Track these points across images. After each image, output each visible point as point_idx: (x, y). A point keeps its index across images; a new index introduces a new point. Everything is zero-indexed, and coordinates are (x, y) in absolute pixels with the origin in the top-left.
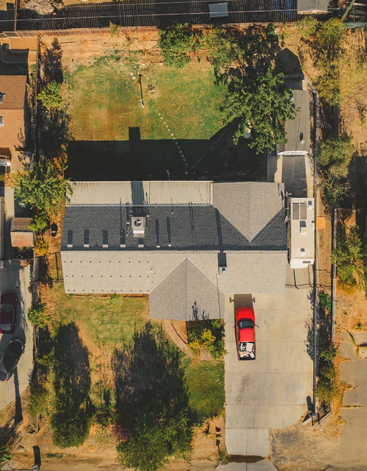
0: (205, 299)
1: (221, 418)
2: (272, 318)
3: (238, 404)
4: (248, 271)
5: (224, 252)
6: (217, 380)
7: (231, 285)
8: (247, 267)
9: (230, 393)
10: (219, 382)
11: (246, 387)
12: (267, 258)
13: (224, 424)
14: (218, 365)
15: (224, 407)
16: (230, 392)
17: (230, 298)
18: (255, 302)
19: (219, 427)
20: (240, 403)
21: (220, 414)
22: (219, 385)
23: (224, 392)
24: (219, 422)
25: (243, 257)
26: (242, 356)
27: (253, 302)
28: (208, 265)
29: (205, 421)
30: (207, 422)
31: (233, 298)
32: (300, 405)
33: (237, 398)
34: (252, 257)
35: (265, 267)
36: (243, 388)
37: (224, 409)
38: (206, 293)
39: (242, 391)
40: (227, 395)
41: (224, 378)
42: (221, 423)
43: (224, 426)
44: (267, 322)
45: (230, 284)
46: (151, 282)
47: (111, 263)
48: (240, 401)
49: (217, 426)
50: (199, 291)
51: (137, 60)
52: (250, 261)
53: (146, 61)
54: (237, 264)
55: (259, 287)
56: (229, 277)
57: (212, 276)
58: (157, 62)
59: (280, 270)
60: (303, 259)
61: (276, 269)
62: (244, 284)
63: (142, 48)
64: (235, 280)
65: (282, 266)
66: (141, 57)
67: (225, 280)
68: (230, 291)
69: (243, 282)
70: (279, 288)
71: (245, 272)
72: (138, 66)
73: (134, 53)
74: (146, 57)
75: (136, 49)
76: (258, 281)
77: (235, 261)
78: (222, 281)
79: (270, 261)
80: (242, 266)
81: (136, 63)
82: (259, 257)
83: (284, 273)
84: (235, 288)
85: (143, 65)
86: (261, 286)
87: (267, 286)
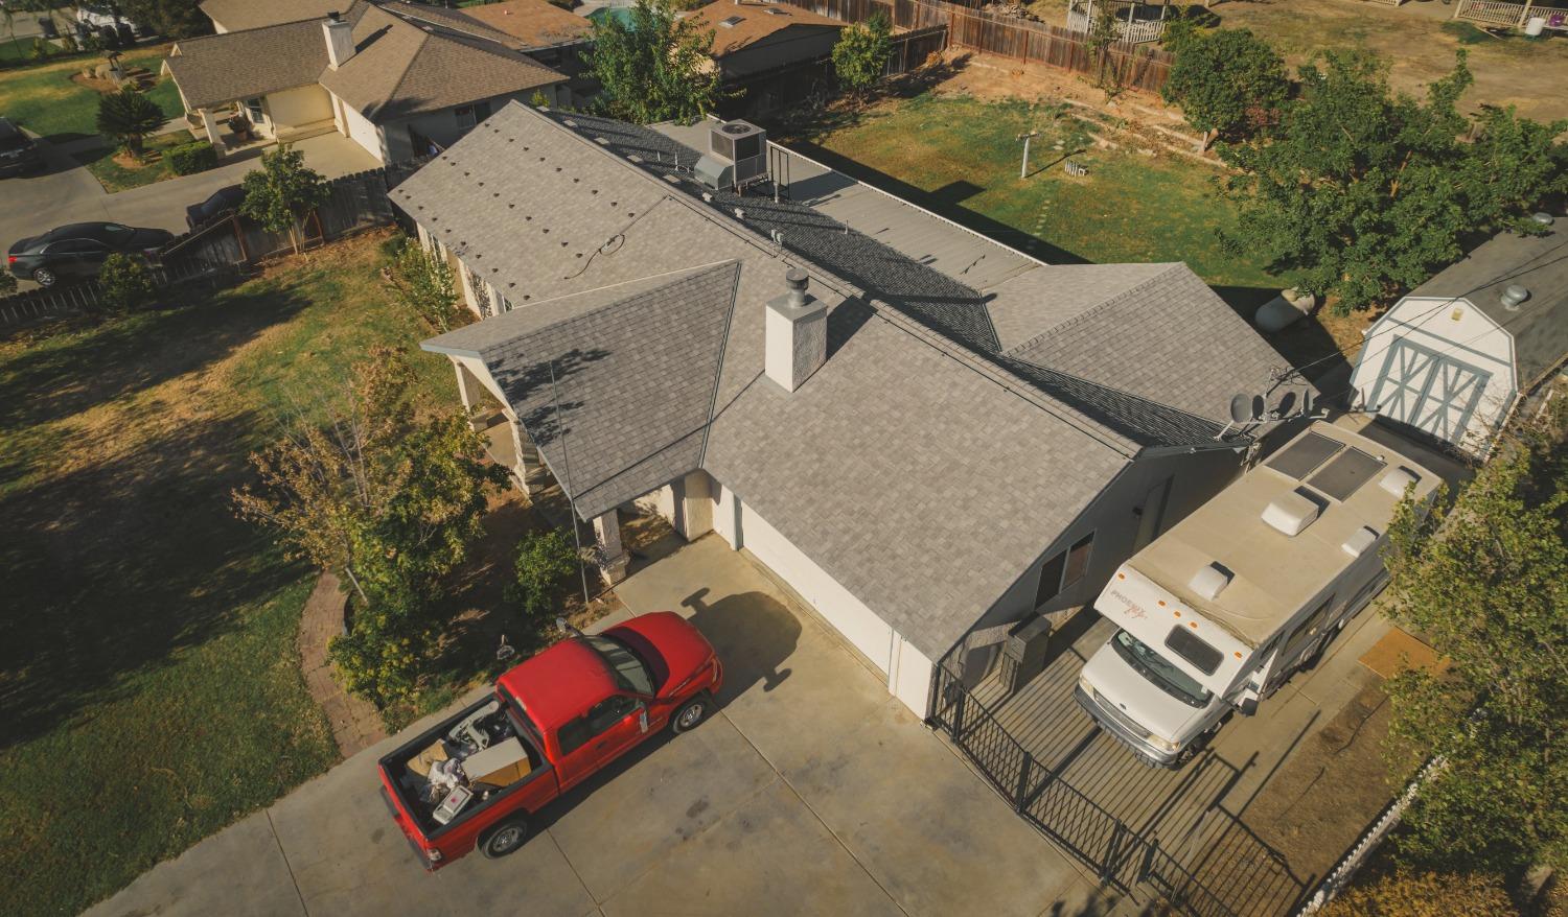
0: (623, 391)
2: (747, 825)
4: (882, 432)
5: (874, 302)
6: (197, 801)
7: (763, 444)
8: (896, 414)
10: (188, 814)
12: (1016, 421)
17: (705, 591)
18: (767, 688)
22: (171, 824)
26: (416, 765)
27: (763, 681)
31: (708, 600)
38: (652, 384)
44: (704, 816)
45: (766, 437)
46: (564, 276)
47: (557, 174)
50: (640, 351)
51: (1097, 131)
52: (932, 395)
53: (1116, 139)
54: (873, 374)
55: (856, 537)
56: (788, 410)
57: (741, 367)
58: (1144, 147)
59: (1026, 519)
60: (1183, 609)
61: (1013, 501)
62: (815, 475)
63: (1130, 118)
64: (798, 433)
65: (1051, 506)
66: (1112, 128)
67: (763, 408)
68: (730, 466)
69: (816, 466)
70: (939, 612)
71: (867, 429)
72: (1088, 141)
73: (1105, 118)
74: (1122, 132)
75: (1115, 113)
76: (880, 503)
77: (876, 362)
78: (750, 407)
79: (1018, 448)
80: (881, 397)
81: (1091, 135)
82: (984, 403)
83: (1033, 545)
84: (760, 471)
85: (1103, 143)
86: (868, 537)
87: (894, 557)
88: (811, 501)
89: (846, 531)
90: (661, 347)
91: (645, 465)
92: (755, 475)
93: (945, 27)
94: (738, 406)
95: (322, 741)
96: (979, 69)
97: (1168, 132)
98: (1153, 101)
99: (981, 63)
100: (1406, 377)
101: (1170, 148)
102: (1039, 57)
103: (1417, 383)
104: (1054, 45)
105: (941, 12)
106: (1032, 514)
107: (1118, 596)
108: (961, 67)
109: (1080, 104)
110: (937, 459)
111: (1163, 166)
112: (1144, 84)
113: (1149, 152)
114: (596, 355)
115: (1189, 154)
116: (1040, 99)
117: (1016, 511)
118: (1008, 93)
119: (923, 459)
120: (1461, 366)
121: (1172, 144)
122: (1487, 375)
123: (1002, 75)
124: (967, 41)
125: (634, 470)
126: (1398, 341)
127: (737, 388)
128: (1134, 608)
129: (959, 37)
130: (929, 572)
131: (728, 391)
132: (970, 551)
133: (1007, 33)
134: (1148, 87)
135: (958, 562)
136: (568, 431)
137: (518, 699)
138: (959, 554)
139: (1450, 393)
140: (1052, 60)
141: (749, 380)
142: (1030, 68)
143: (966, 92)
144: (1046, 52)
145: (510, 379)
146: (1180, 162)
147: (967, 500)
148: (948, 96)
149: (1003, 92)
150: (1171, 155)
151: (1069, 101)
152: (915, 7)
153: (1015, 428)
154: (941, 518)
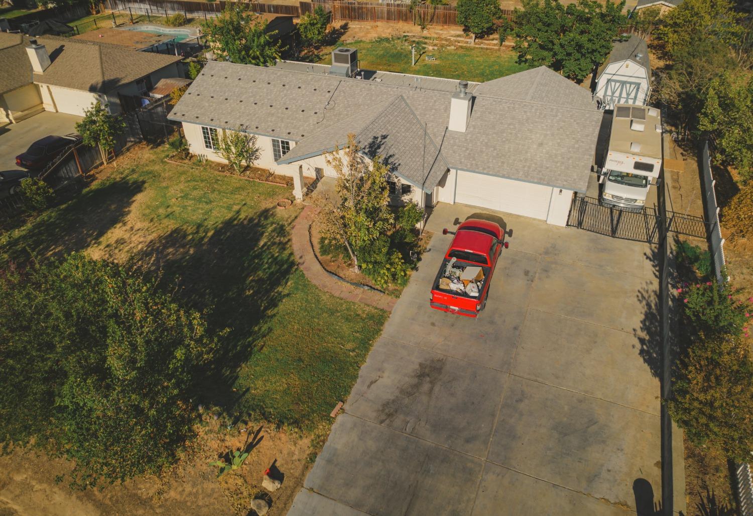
0: (405, 147)
1: (305, 442)
2: (546, 270)
3: (382, 422)
4: (511, 134)
6: (349, 346)
7: (468, 152)
8: (512, 127)
9: (369, 387)
10: (353, 351)
11: (426, 387)
12: (556, 116)
13: (306, 468)
14: (371, 317)
15: (332, 415)
16: (372, 383)
17: (460, 217)
18: (510, 236)
19: (282, 470)
20: (387, 422)
21: (310, 429)
22: (349, 356)
23: (355, 377)
24: (293, 454)
25: (507, 109)
27: (506, 235)
28: (434, 111)
29: (250, 424)
30: (256, 428)
31: (461, 221)
32: (607, 501)
33: (386, 405)
34: (525, 112)
35: (549, 133)
36: (417, 386)
37: (331, 421)
39: (410, 392)
40: (358, 386)
41: (371, 345)
42: (295, 457)
43: (303, 474)
45: (467, 149)
46: (315, 123)
47: (270, 85)
48: (390, 415)
49: (278, 464)
50: (398, 132)
51: (425, 43)
52: (520, 117)
53: (435, 45)
54: (492, 117)
55: (529, 167)
56: (468, 138)
57: (435, 130)
58: (449, 46)
59: (583, 142)
60: (635, 156)
61: (574, 138)
62: (498, 154)
63: (436, 36)
64: (479, 144)
65: (587, 136)
66: (431, 41)
67: (457, 141)
68: (461, 163)
69: (495, 152)
70: (576, 177)
71: (505, 135)
72: (424, 48)
73: (426, 38)
74: (436, 42)
75: (428, 35)
76: (529, 155)
77: (490, 113)
78: (452, 142)
79: (563, 124)
80: (502, 123)
81: (423, 45)
82: (541, 114)
83: (590, 148)
84: (474, 159)
85: (431, 48)
86: (533, 165)
87: (547, 168)
88: (503, 163)
89: (524, 167)
90: (403, 130)
91: (433, 170)
92: (474, 162)
93: (330, 12)
94: (445, 143)
95: (374, 311)
96: (354, 28)
97: (455, 39)
98: (441, 28)
99: (354, 26)
100: (613, 93)
101: (459, 44)
102: (382, 18)
103: (617, 94)
104: (389, 12)
105: (327, 6)
106: (583, 140)
107: (612, 161)
108: (347, 29)
109: (411, 34)
110: (538, 135)
111: (460, 52)
112: (435, 21)
113: (453, 47)
114: (384, 137)
115: (468, 45)
116: (392, 36)
117: (578, 141)
118: (376, 35)
119: (533, 137)
120: (631, 83)
121: (459, 42)
122: (639, 84)
123: (368, 29)
124: (343, 17)
125: (431, 172)
126: (609, 81)
127: (441, 138)
128: (619, 162)
129: (338, 15)
130: (563, 168)
131: (437, 140)
132: (571, 157)
133: (364, 10)
134: (437, 22)
135: (570, 161)
136: (399, 165)
137: (466, 250)
138: (569, 159)
139: (628, 94)
140: (389, 19)
141: (443, 134)
142: (379, 23)
143: (356, 38)
144: (386, 15)
145: (367, 150)
146: (467, 49)
147: (559, 144)
148: (348, 42)
149: (373, 35)
150: (461, 47)
151: (405, 34)
152: (312, 6)
153: (557, 118)
154: (554, 152)
